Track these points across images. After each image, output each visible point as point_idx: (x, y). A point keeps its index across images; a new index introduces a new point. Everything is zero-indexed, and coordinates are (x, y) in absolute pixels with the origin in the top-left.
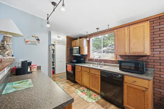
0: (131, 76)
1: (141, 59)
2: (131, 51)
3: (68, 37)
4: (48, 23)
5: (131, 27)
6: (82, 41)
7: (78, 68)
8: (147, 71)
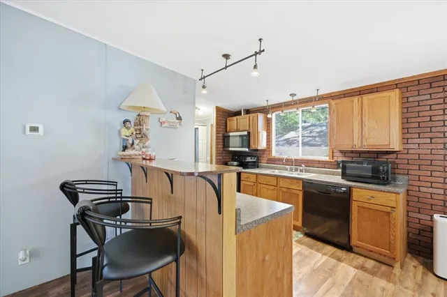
0: (365, 189)
1: (383, 158)
2: (365, 143)
3: (218, 109)
4: (204, 87)
5: (366, 98)
6: (255, 118)
7: (248, 178)
8: (395, 181)
